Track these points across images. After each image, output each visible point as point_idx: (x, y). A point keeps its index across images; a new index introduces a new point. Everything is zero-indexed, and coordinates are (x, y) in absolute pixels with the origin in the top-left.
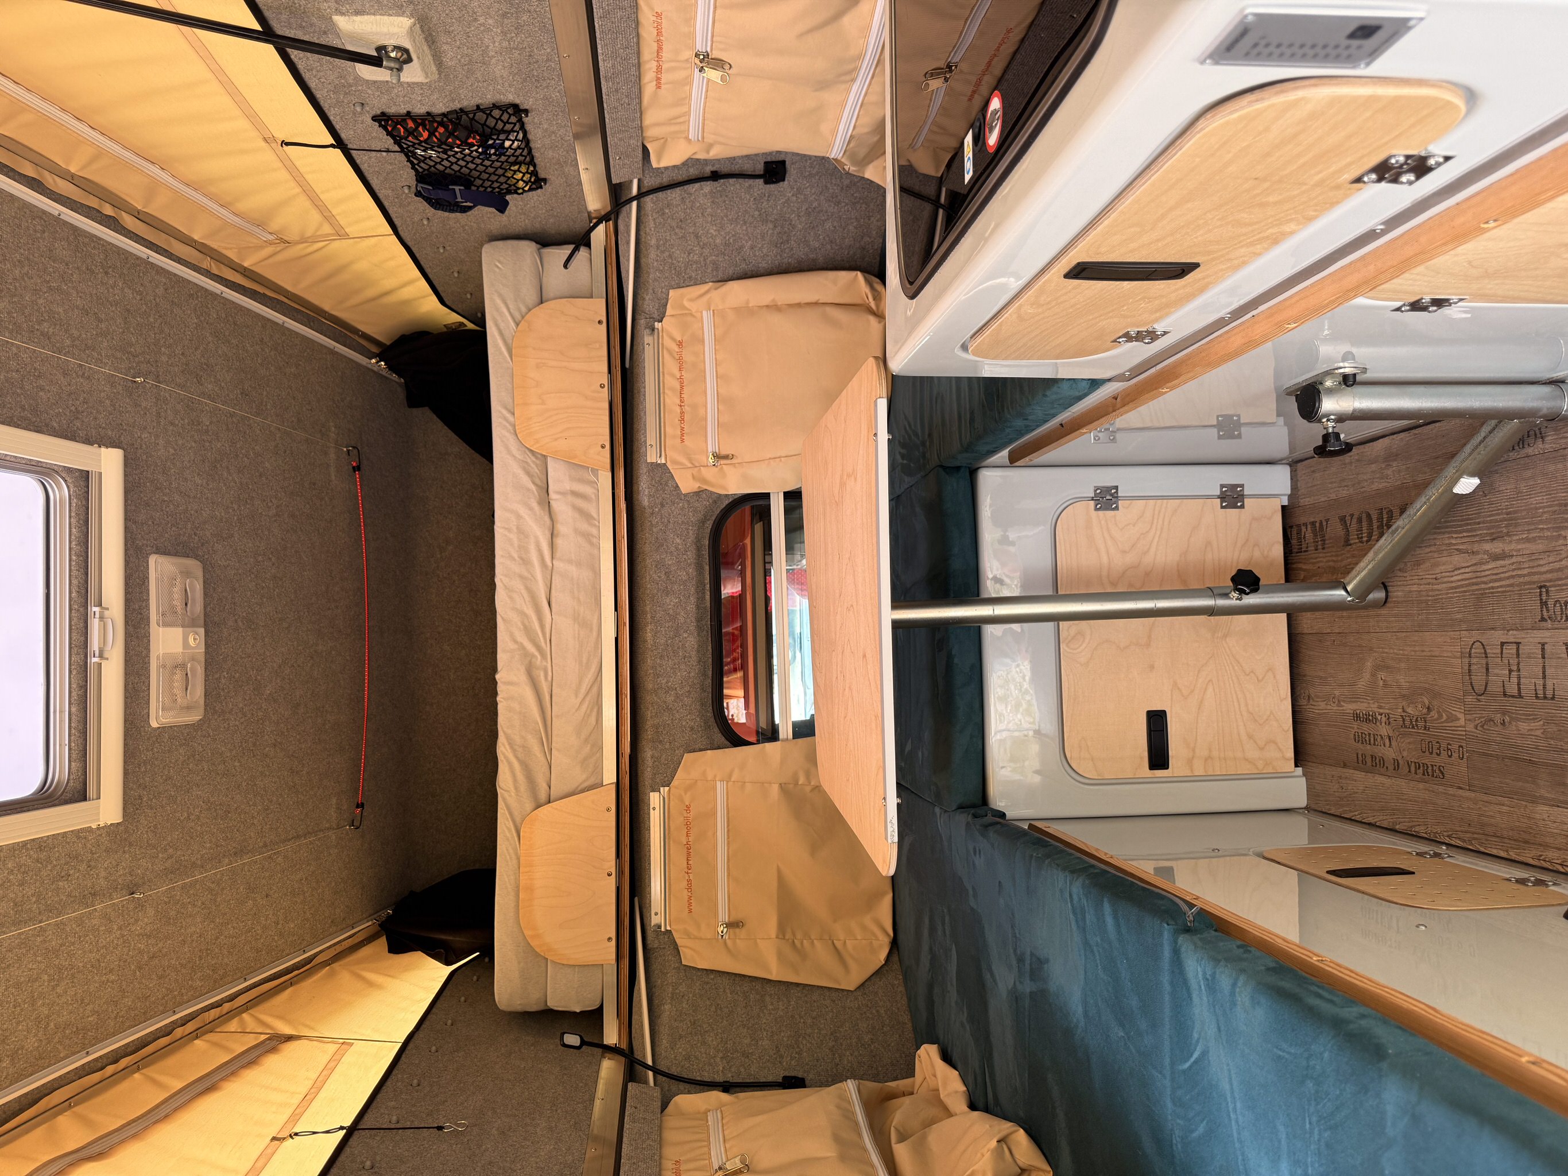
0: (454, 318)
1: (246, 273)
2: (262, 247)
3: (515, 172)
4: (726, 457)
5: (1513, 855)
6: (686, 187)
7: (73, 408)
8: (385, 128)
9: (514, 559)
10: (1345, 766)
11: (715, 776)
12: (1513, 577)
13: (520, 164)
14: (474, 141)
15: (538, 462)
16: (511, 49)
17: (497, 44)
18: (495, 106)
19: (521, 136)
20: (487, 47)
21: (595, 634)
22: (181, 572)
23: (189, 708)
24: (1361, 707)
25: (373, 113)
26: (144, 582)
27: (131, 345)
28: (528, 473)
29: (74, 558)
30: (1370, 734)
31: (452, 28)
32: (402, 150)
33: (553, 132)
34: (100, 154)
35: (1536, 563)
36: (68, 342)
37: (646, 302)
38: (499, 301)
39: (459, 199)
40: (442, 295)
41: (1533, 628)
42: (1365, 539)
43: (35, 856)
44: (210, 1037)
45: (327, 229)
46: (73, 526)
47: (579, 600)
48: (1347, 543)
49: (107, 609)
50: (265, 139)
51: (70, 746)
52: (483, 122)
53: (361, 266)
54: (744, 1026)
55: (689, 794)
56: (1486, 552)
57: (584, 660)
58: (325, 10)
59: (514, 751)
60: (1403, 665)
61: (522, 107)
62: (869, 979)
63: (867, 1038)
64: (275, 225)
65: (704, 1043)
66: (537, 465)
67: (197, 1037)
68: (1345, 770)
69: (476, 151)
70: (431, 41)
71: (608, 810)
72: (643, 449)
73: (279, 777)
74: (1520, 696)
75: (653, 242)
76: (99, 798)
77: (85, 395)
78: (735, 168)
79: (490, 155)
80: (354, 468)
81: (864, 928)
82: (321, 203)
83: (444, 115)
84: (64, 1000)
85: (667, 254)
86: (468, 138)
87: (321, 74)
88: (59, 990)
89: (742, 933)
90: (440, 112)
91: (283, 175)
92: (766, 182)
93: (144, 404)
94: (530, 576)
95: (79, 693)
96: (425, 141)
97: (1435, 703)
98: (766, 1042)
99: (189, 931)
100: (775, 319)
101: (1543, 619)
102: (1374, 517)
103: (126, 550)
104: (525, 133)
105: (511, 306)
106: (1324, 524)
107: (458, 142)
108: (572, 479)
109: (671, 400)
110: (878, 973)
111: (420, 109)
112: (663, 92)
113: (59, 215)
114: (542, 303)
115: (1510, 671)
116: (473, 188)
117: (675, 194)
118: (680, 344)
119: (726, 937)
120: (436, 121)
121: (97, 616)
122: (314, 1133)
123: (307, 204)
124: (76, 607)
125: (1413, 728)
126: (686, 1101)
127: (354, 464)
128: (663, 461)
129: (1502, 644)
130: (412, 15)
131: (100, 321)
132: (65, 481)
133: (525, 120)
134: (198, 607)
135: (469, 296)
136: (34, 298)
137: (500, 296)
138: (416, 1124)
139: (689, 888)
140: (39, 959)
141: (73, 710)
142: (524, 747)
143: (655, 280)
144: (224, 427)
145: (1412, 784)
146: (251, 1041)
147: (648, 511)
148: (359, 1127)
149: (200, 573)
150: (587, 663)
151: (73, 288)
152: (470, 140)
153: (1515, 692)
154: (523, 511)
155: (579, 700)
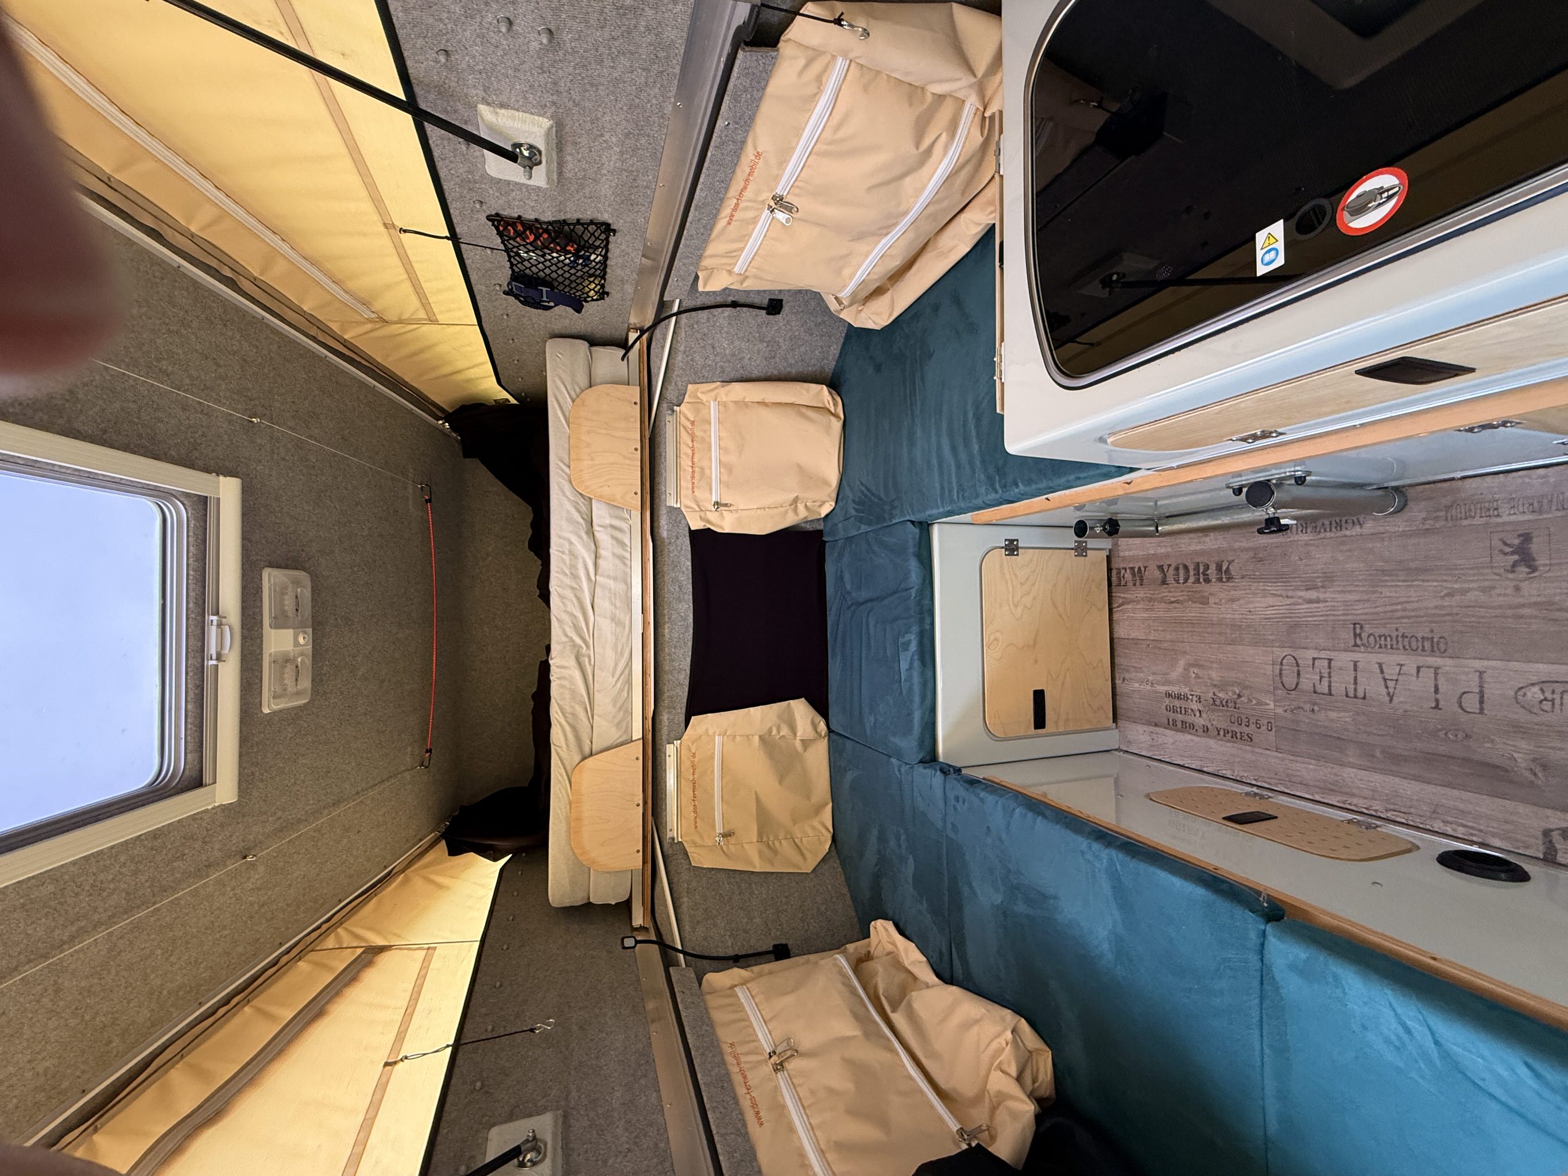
0: (505, 395)
1: (345, 343)
2: (363, 323)
3: (591, 282)
4: (726, 505)
5: (1317, 798)
6: (712, 310)
7: (192, 440)
8: (497, 228)
9: (567, 575)
10: (1156, 725)
11: (715, 733)
12: (1327, 615)
13: (596, 277)
14: (572, 249)
15: (586, 503)
16: (623, 170)
17: (612, 163)
18: (592, 222)
19: (603, 253)
20: (603, 164)
21: (627, 629)
22: (293, 582)
23: (298, 694)
24: (1174, 689)
25: (489, 213)
26: (258, 592)
27: (248, 390)
28: (579, 511)
29: (191, 573)
30: (1181, 708)
31: (579, 140)
32: (507, 250)
33: (628, 254)
34: (224, 214)
35: (1350, 608)
36: (187, 381)
37: (669, 391)
38: (559, 382)
39: (545, 299)
40: (501, 376)
41: (1345, 651)
42: (1181, 581)
43: (150, 845)
44: (312, 956)
45: (422, 314)
46: (191, 544)
47: (615, 606)
48: (1164, 582)
49: (225, 617)
50: (385, 225)
51: (186, 739)
52: (580, 234)
53: (439, 349)
54: (741, 908)
55: (695, 745)
56: (1300, 597)
57: (619, 650)
58: (472, 97)
59: (565, 717)
60: (1215, 665)
61: (612, 227)
62: (818, 865)
63: (823, 908)
64: (377, 306)
65: (715, 925)
66: (584, 504)
67: (300, 959)
68: (1156, 728)
69: (569, 258)
70: (560, 148)
71: (637, 759)
72: (663, 497)
73: (368, 738)
74: (1330, 694)
75: (682, 348)
76: (215, 782)
77: (204, 429)
78: (749, 301)
79: (578, 264)
80: (426, 500)
81: (814, 828)
82: (421, 291)
83: (549, 223)
84: (177, 966)
85: (690, 357)
86: (567, 246)
87: (453, 165)
88: (173, 959)
89: (732, 840)
90: (546, 220)
91: (395, 261)
92: (768, 314)
93: (259, 441)
94: (578, 587)
95: (196, 691)
96: (531, 244)
97: (1246, 692)
98: (757, 920)
99: (296, 875)
100: (764, 412)
101: (1356, 645)
102: (1191, 568)
103: (243, 564)
104: (607, 251)
105: (568, 388)
106: (1143, 569)
107: (558, 248)
108: (611, 516)
109: (686, 463)
110: (823, 860)
111: (530, 215)
112: (731, 227)
113: (179, 267)
114: (591, 387)
115: (1321, 677)
116: (556, 290)
117: (703, 315)
118: (693, 423)
119: (722, 843)
120: (542, 228)
121: (215, 623)
122: (424, 1054)
123: (411, 289)
124: (193, 616)
125: (1223, 706)
126: (714, 979)
127: (427, 497)
128: (679, 506)
129: (1314, 659)
130: (552, 116)
131: (219, 366)
132: (184, 504)
133: (612, 239)
134: (307, 611)
135: (520, 379)
136: (152, 337)
137: (561, 379)
138: (509, 1031)
139: (695, 812)
140: (153, 937)
141: (190, 707)
142: (573, 714)
143: (678, 376)
144: (328, 465)
145: (1220, 743)
146: (349, 957)
147: (667, 541)
148: (463, 1042)
149: (308, 583)
150: (621, 652)
151: (193, 333)
152: (569, 248)
153: (1326, 691)
154: (574, 539)
155: (615, 679)
